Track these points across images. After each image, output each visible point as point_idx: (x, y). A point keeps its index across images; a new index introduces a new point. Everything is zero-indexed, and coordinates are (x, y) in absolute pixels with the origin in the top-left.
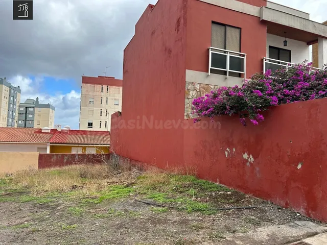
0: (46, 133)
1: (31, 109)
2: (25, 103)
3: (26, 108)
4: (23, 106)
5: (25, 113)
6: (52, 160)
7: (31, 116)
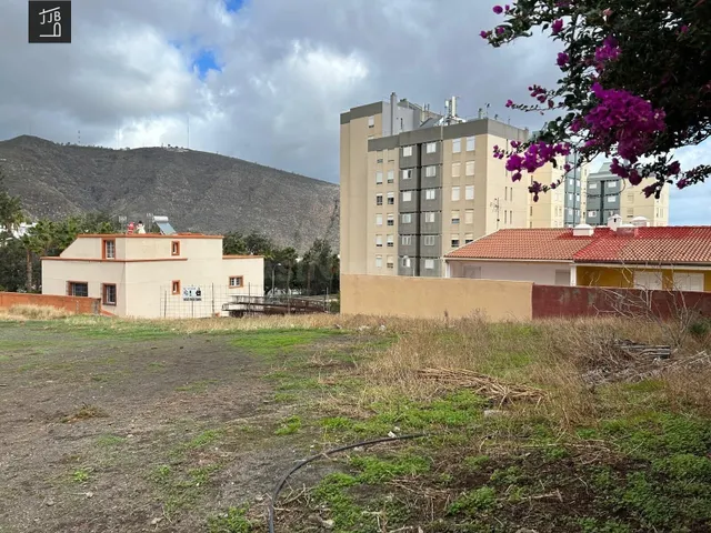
0: (581, 237)
1: (612, 185)
2: (599, 173)
3: (603, 182)
4: (595, 181)
5: (599, 193)
6: (561, 300)
7: (612, 199)
